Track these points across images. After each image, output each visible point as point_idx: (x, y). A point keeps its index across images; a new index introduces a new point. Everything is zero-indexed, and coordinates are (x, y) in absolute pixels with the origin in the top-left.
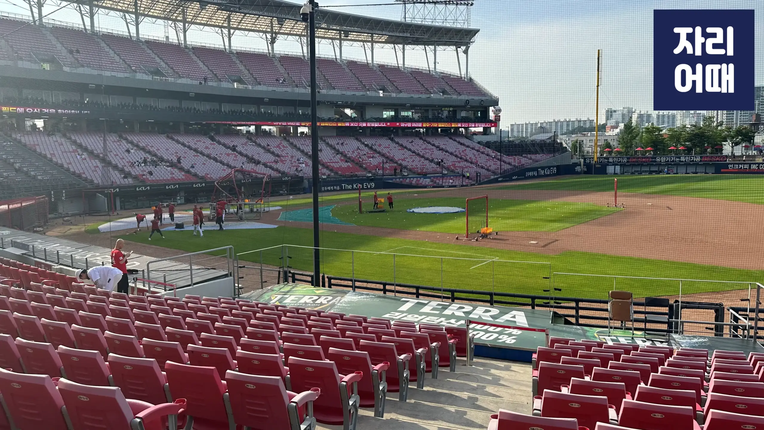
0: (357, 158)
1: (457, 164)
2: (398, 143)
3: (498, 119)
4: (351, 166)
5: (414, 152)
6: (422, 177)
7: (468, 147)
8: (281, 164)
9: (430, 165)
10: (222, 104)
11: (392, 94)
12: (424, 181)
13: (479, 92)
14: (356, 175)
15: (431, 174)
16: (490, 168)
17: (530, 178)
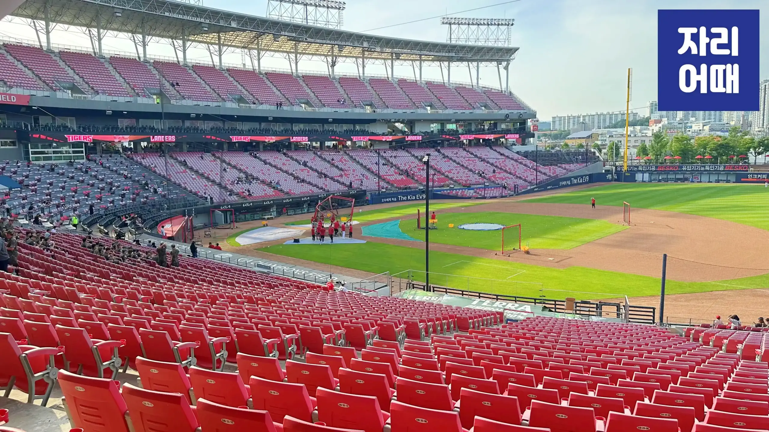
1: (498, 175)
2: (443, 155)
3: (536, 128)
5: (458, 163)
6: (466, 189)
7: (508, 157)
8: (346, 177)
9: (473, 176)
10: (293, 125)
11: (439, 110)
12: (468, 193)
13: (519, 106)
14: (410, 187)
15: (475, 185)
16: (527, 179)
17: (564, 187)
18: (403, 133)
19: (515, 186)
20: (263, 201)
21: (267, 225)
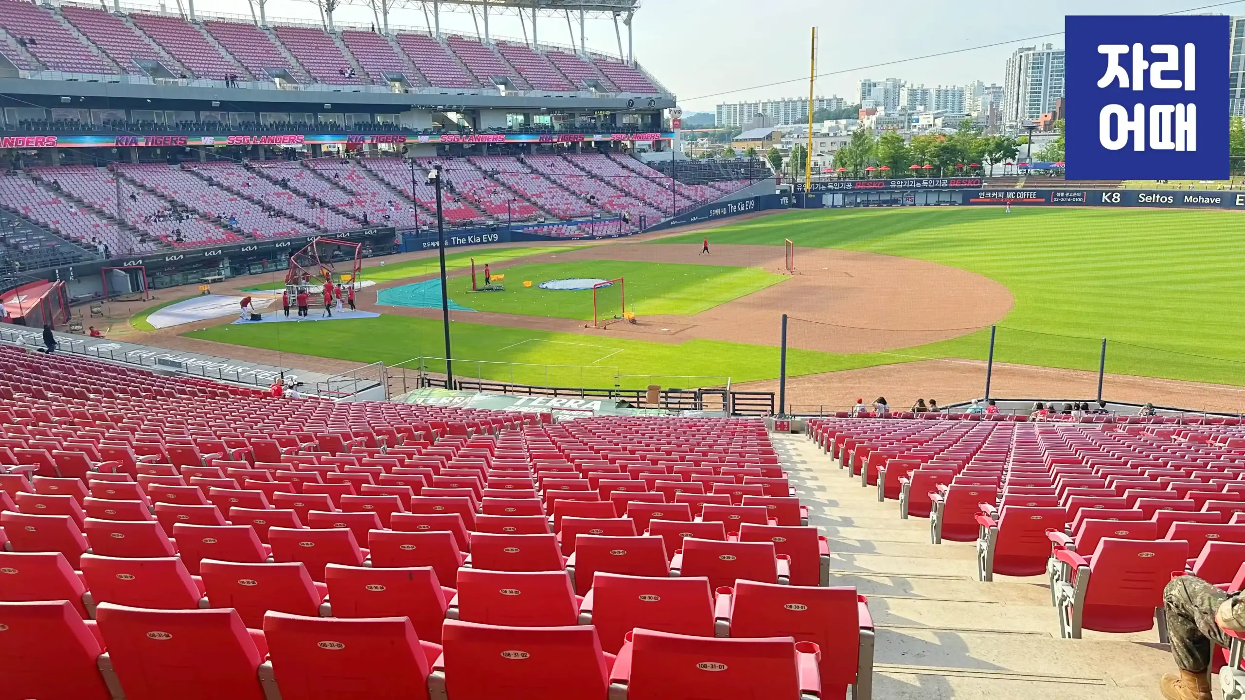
0: (470, 194)
1: (616, 201)
2: (530, 167)
3: (678, 124)
4: (463, 208)
5: (554, 182)
6: (565, 223)
7: (633, 171)
8: (359, 206)
9: (577, 203)
10: (260, 115)
11: (520, 91)
12: (568, 230)
13: (649, 86)
14: (471, 223)
15: (579, 217)
16: (660, 206)
17: (716, 217)
18: (460, 129)
19: (641, 217)
20: (204, 251)
21: (209, 293)
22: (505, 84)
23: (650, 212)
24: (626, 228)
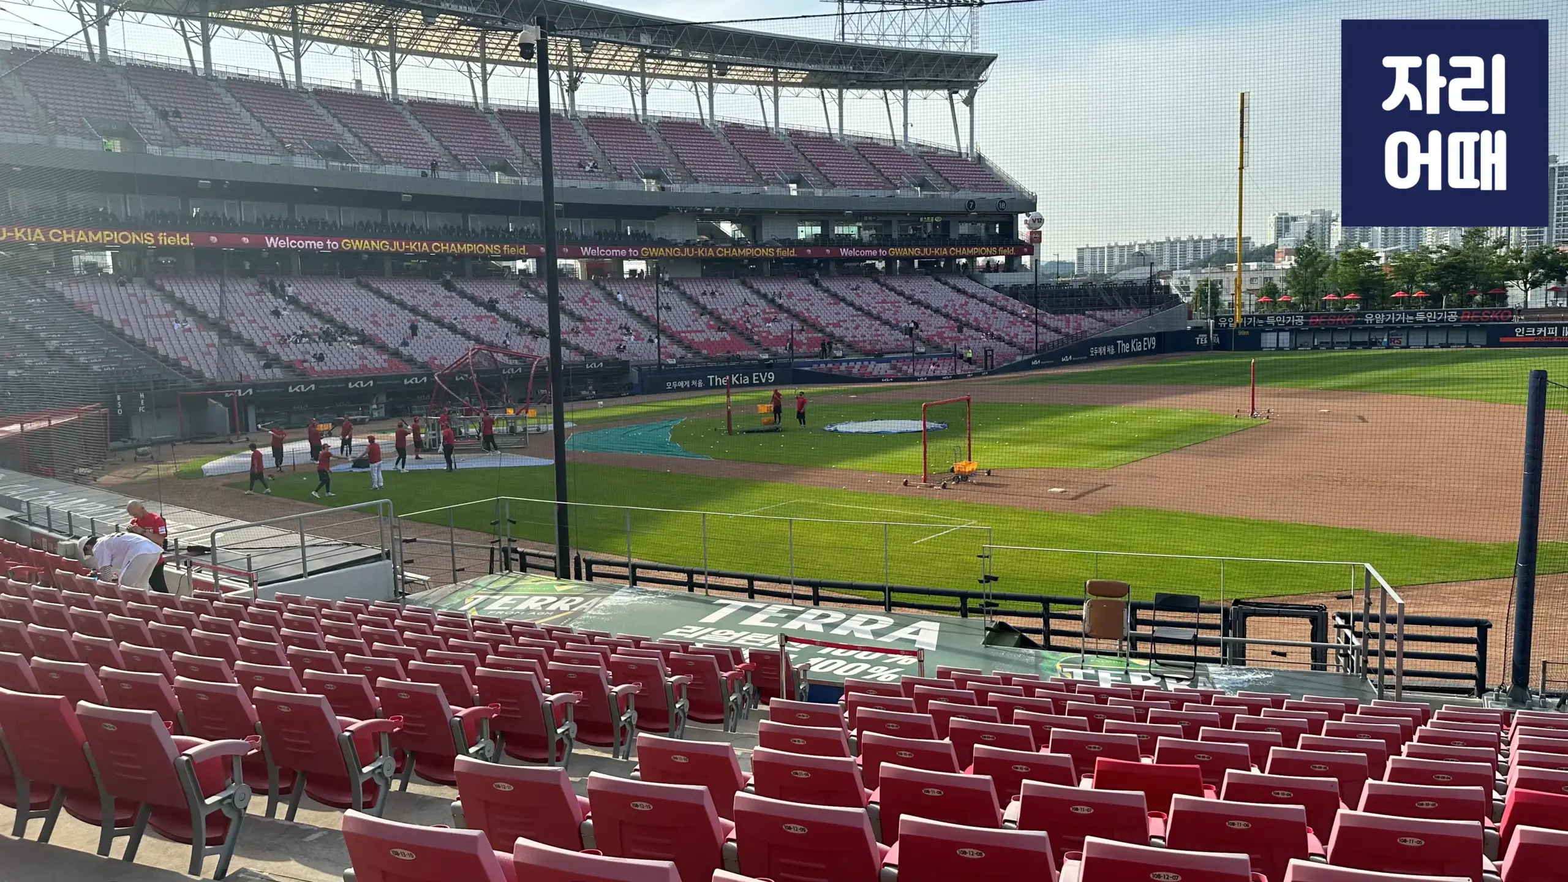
0: (741, 322)
1: (948, 333)
2: (827, 291)
3: (1036, 237)
4: (729, 338)
5: (860, 309)
6: (872, 360)
7: (973, 296)
8: (586, 335)
10: (470, 216)
11: (817, 190)
12: (877, 369)
13: (1000, 184)
14: (738, 357)
15: (894, 353)
16: (1015, 340)
17: (1099, 359)
18: (734, 242)
19: (986, 352)
20: (347, 380)
22: (799, 181)
23: (1000, 347)
24: (963, 368)
